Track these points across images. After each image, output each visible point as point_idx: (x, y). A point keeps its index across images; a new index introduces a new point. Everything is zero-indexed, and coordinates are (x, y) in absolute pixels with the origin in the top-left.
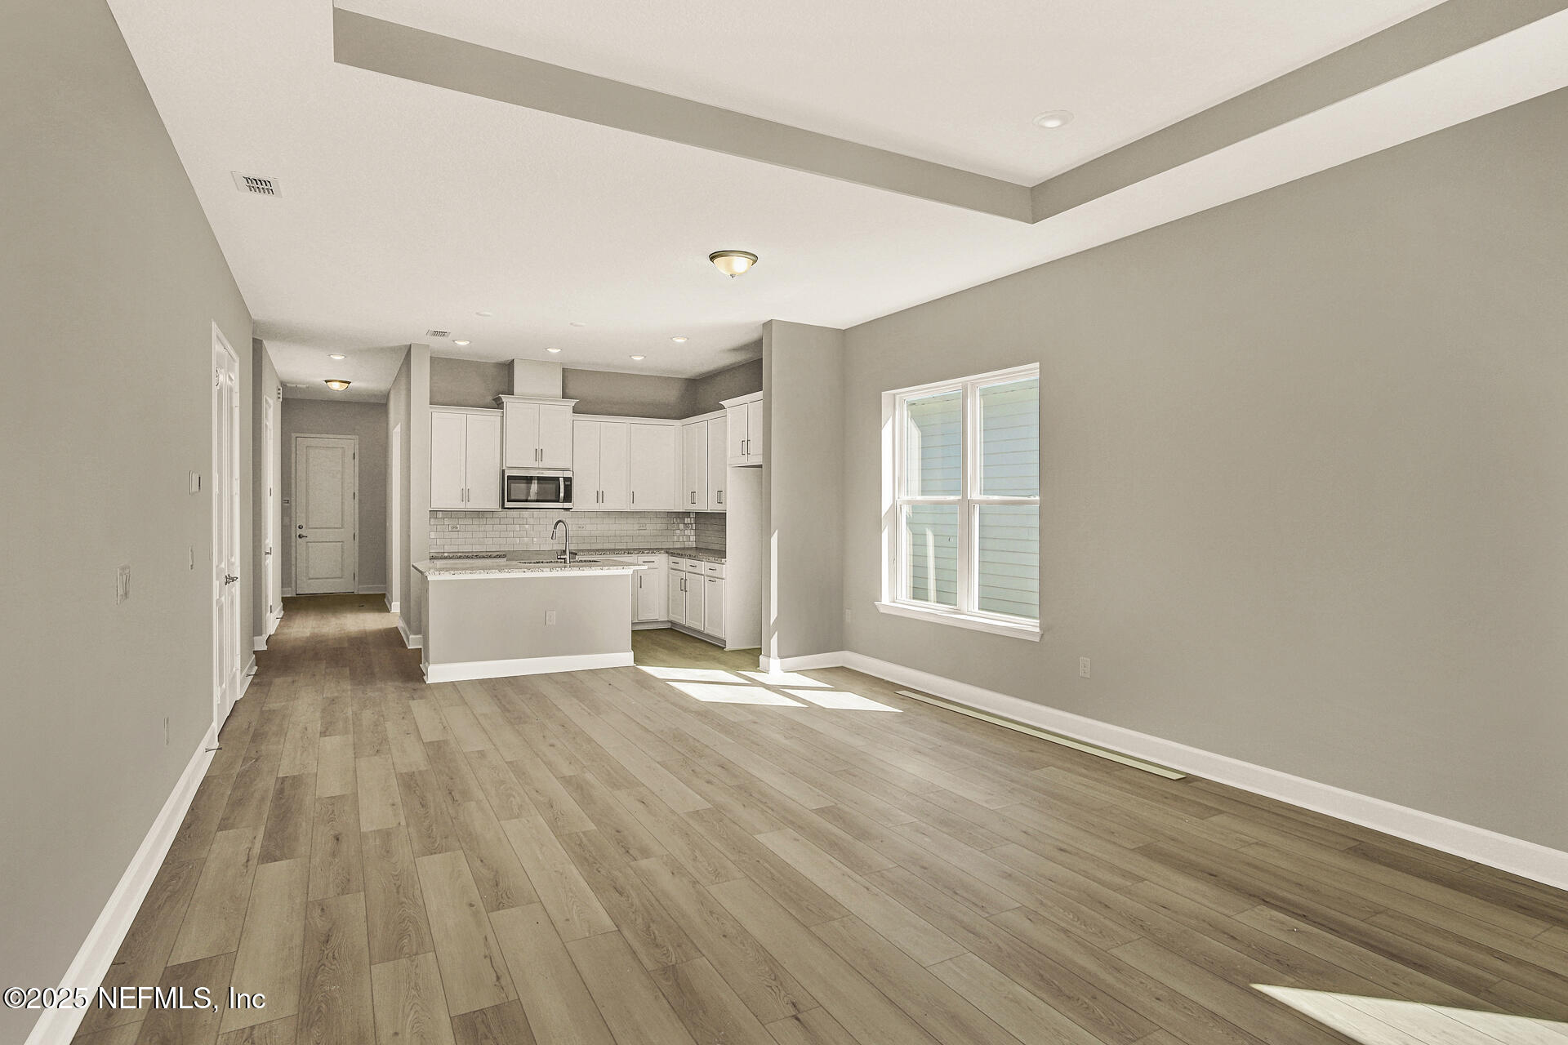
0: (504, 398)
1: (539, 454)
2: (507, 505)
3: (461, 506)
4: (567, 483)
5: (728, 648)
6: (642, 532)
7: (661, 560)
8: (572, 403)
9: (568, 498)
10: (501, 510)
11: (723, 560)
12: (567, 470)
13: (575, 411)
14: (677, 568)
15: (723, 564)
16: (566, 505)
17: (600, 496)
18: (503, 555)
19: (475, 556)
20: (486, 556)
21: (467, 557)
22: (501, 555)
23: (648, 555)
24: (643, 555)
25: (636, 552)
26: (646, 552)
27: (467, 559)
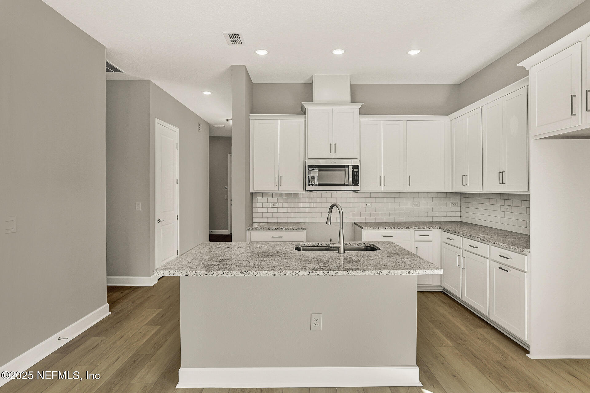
0: (306, 105)
1: (333, 148)
2: (309, 188)
3: (275, 189)
4: (355, 170)
5: (532, 356)
6: (416, 209)
7: (435, 233)
8: (358, 105)
9: (356, 182)
10: (305, 191)
11: (526, 251)
12: (356, 159)
13: (362, 112)
14: (452, 244)
15: (525, 255)
16: (355, 188)
17: (382, 181)
18: (303, 228)
19: (282, 229)
20: (290, 229)
21: (276, 229)
22: (301, 228)
23: (424, 229)
24: (419, 229)
25: (413, 227)
26: (422, 227)
27: (275, 231)
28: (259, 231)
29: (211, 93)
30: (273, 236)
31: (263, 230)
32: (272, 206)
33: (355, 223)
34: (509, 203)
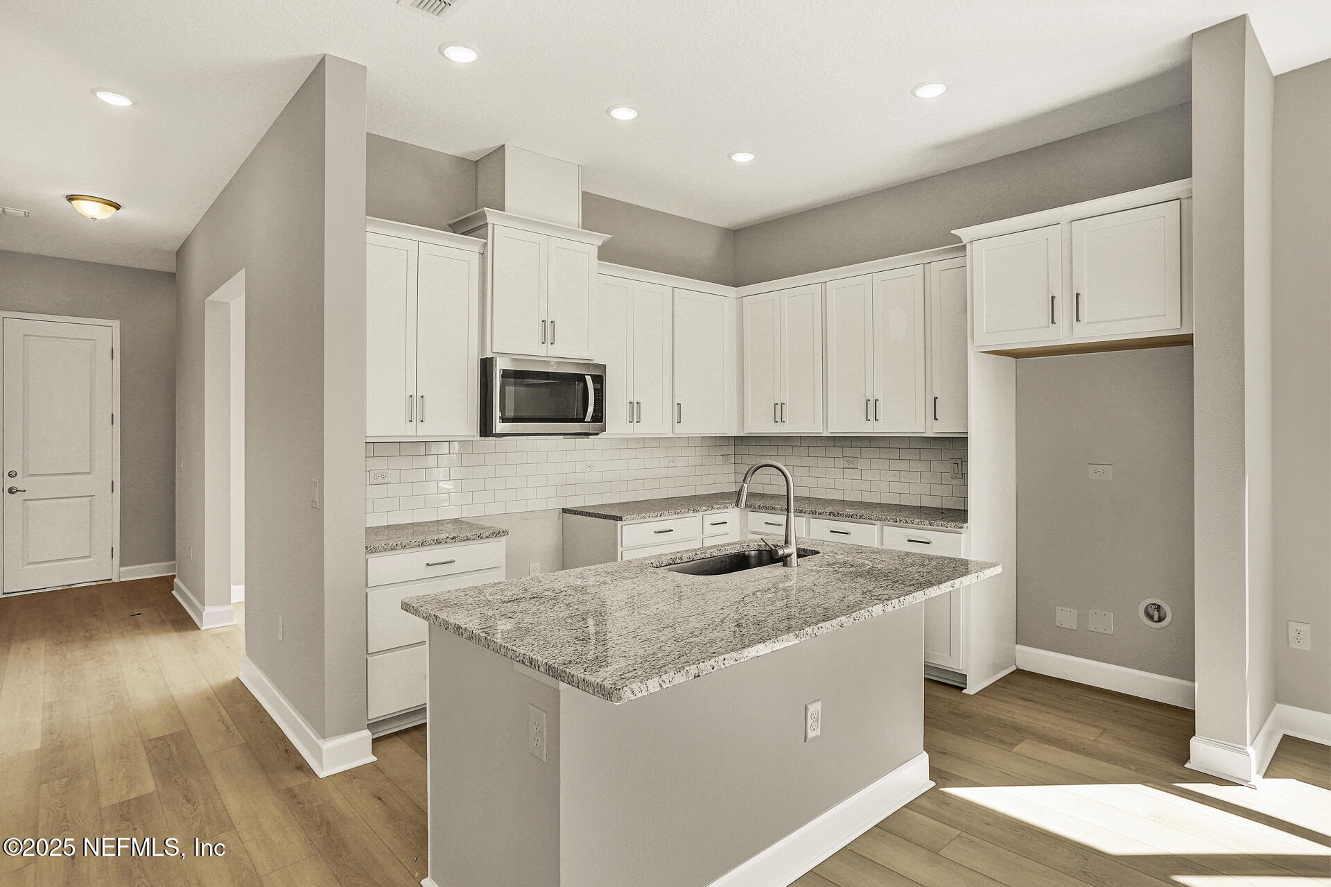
0: (490, 216)
1: (549, 330)
2: (499, 427)
3: (408, 432)
4: (596, 386)
7: (733, 517)
8: (598, 239)
9: (597, 413)
10: (478, 437)
15: (960, 533)
17: (635, 411)
18: (503, 532)
19: (452, 539)
20: (472, 537)
21: (438, 542)
22: (499, 532)
23: (719, 511)
24: (712, 512)
25: (704, 508)
26: (716, 506)
27: (437, 546)
28: (393, 552)
29: (130, 103)
30: (430, 563)
31: (404, 547)
32: (372, 481)
33: (565, 511)
34: (849, 452)
